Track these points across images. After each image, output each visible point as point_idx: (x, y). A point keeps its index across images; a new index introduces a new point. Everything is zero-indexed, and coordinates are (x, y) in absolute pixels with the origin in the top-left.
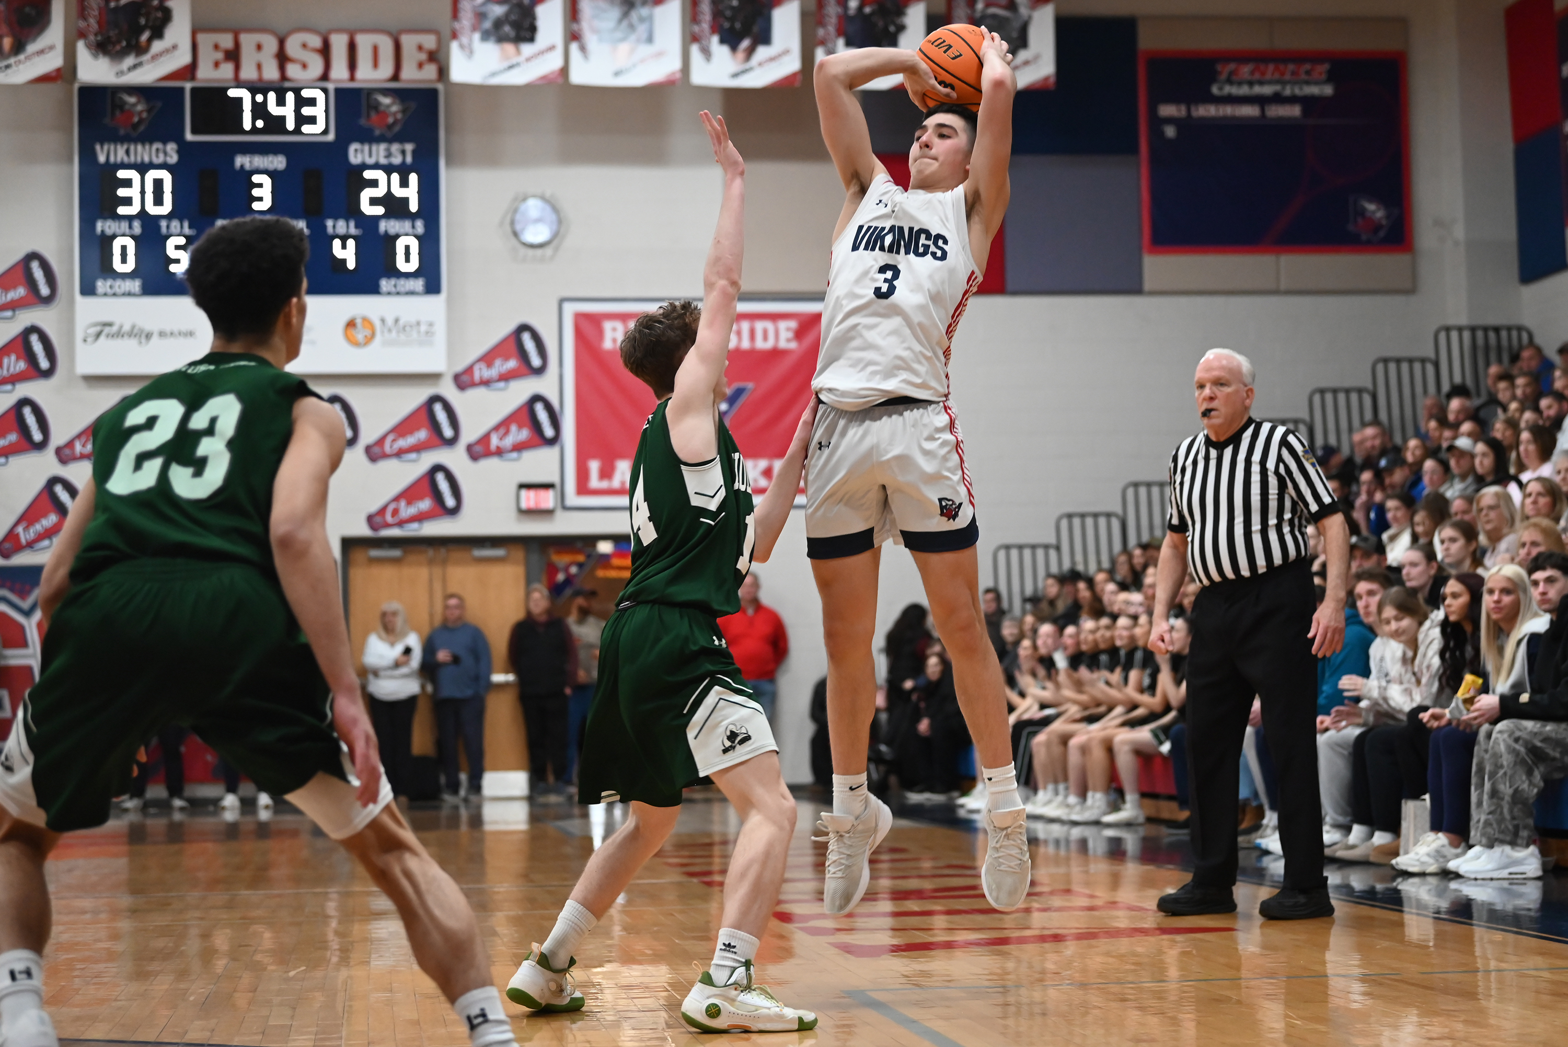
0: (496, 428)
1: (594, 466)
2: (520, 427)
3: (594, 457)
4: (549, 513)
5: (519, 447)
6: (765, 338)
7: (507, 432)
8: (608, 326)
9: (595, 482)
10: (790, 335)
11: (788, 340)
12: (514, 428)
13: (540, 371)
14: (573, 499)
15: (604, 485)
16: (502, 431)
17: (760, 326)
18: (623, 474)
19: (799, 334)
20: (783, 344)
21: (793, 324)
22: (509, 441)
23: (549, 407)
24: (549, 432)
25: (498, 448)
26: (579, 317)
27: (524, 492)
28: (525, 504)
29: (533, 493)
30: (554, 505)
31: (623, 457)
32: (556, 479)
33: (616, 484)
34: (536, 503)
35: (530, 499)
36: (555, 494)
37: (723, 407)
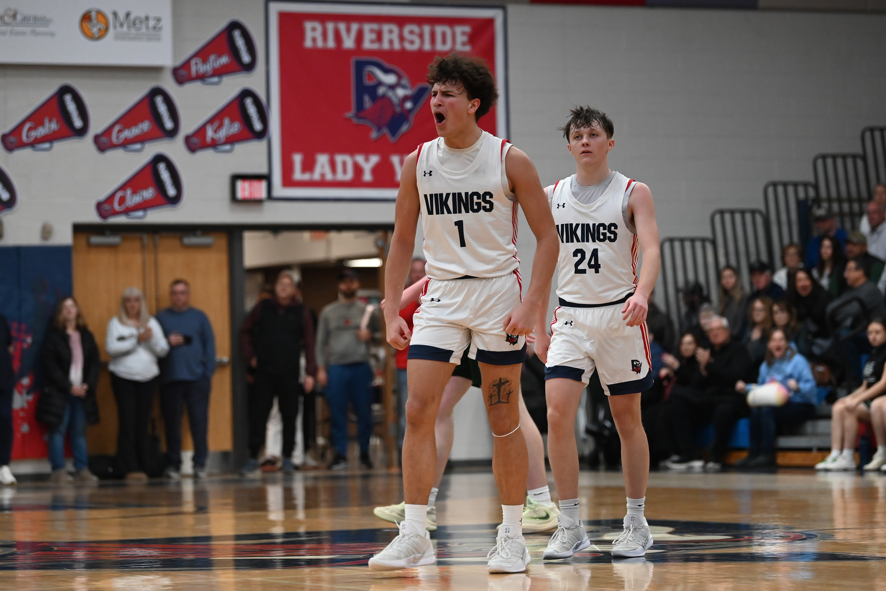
0: (211, 121)
1: (298, 159)
2: (232, 121)
3: (298, 151)
4: (258, 202)
5: (232, 140)
6: (444, 41)
7: (221, 126)
8: (308, 25)
9: (298, 175)
10: (465, 39)
11: (464, 44)
12: (227, 121)
13: (250, 67)
14: (279, 190)
15: (306, 177)
16: (216, 124)
17: (439, 29)
18: (323, 167)
19: (472, 39)
20: (459, 47)
21: (467, 29)
22: (222, 134)
23: (257, 102)
24: (258, 126)
25: (213, 140)
26: (283, 17)
27: (240, 184)
28: (240, 195)
29: (247, 184)
30: (263, 194)
31: (323, 151)
32: (263, 170)
33: (316, 176)
34: (251, 193)
35: (243, 189)
36: (264, 184)
37: (408, 105)
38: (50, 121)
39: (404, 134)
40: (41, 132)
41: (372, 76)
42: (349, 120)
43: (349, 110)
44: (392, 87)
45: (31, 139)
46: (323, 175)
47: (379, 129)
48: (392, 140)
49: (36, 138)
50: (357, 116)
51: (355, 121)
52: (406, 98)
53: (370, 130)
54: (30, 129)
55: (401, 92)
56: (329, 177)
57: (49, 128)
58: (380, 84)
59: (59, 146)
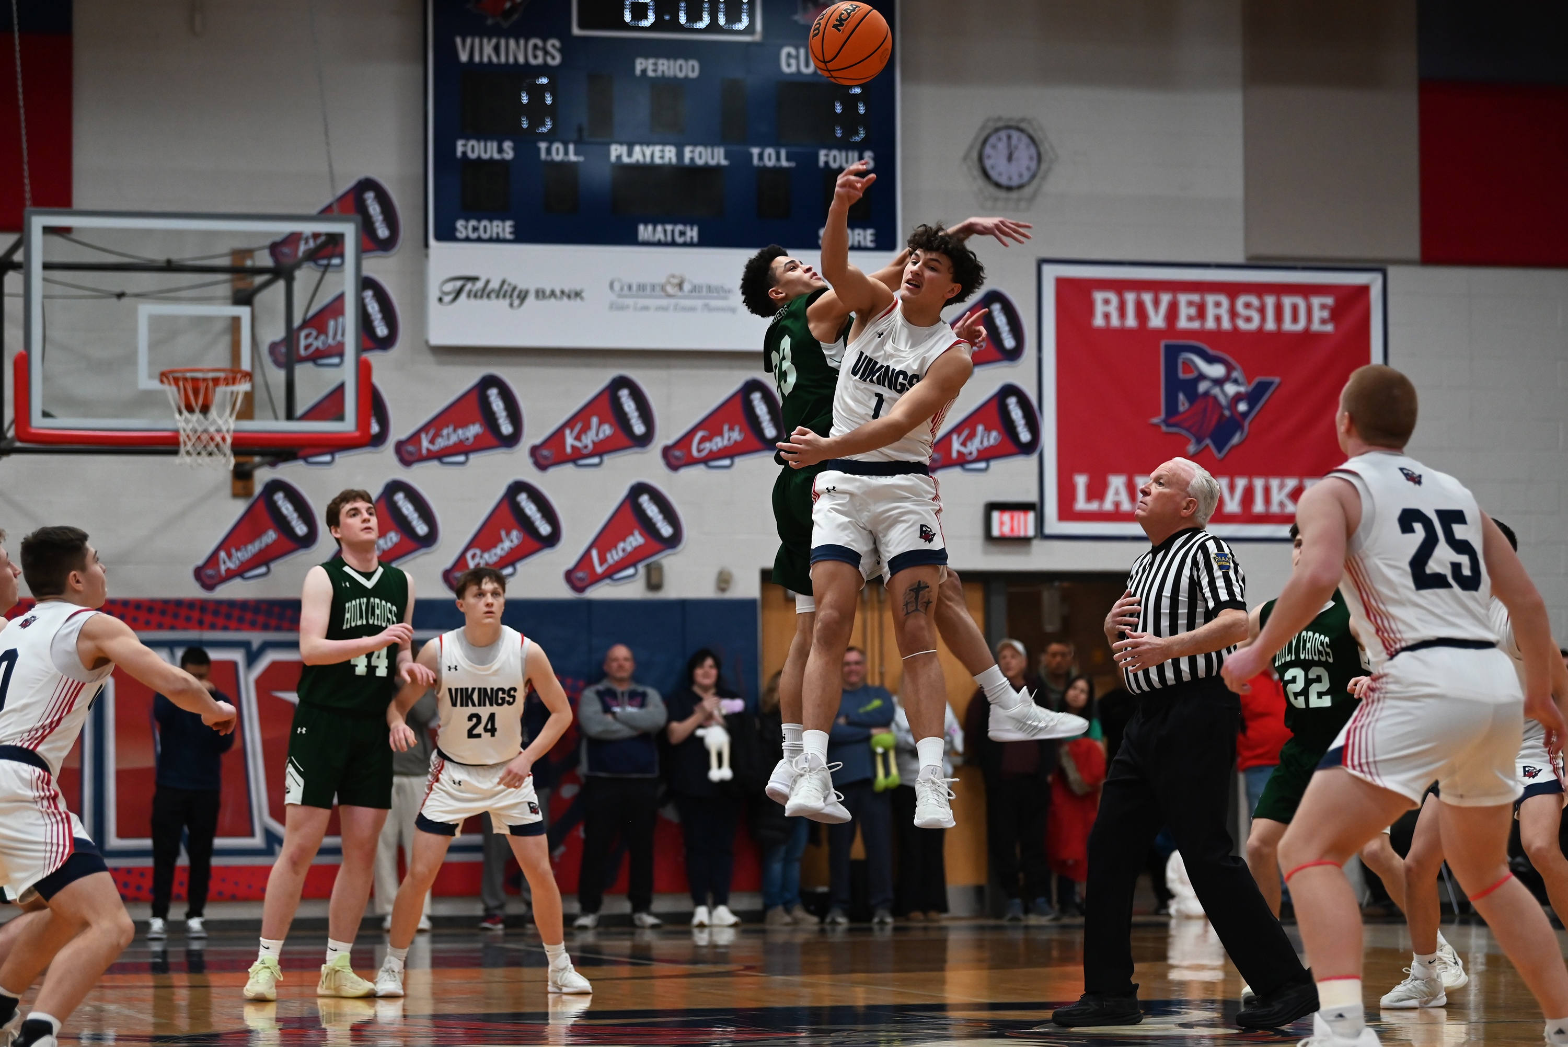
0: (959, 428)
1: (1081, 481)
2: (988, 429)
3: (1081, 471)
4: (1023, 541)
5: (987, 455)
6: (1295, 319)
7: (971, 436)
8: (1099, 296)
9: (1081, 504)
10: (1326, 314)
11: (1323, 322)
12: (980, 428)
13: (1014, 355)
14: (1053, 525)
15: (1094, 506)
16: (965, 433)
17: (1287, 302)
18: (1117, 493)
19: (1336, 314)
20: (1316, 326)
21: (1329, 301)
22: (974, 447)
23: (1024, 402)
24: (1025, 436)
25: (960, 453)
26: (1062, 284)
27: (996, 515)
28: (996, 532)
29: (1006, 517)
30: (1031, 532)
31: (1117, 471)
32: (1033, 497)
33: (1108, 506)
34: (1012, 529)
35: (1002, 523)
36: (1031, 516)
37: (1242, 407)
38: (731, 429)
39: (1233, 447)
40: (718, 443)
41: (1189, 366)
42: (1157, 426)
43: (1158, 414)
44: (1219, 382)
45: (704, 453)
46: (1117, 504)
47: (1199, 441)
48: (1219, 456)
49: (711, 451)
50: (1166, 422)
51: (1164, 428)
52: (1238, 398)
53: (1188, 441)
54: (703, 440)
55: (1231, 389)
56: (1126, 506)
57: (729, 439)
58: (1202, 377)
59: (741, 462)
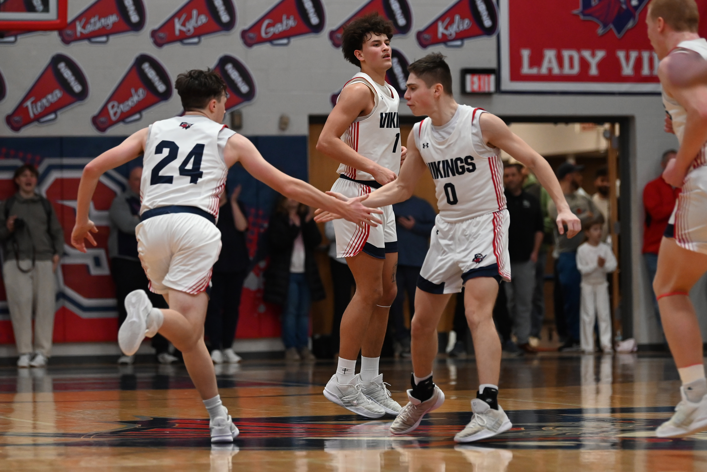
0: (442, 18)
1: (526, 54)
2: (462, 18)
3: (525, 47)
4: (487, 95)
5: (462, 36)
7: (451, 22)
9: (526, 70)
12: (457, 18)
14: (507, 84)
15: (534, 71)
16: (447, 20)
18: (550, 62)
22: (453, 30)
24: (487, 23)
25: (443, 35)
27: (468, 77)
28: (469, 89)
29: (476, 78)
30: (492, 88)
31: (550, 47)
32: (493, 65)
33: (544, 71)
34: (480, 87)
35: (473, 83)
36: (492, 78)
37: (634, 2)
38: (288, 18)
39: (629, 30)
40: (279, 28)
42: (576, 16)
43: (577, 7)
45: (270, 35)
46: (550, 70)
47: (605, 25)
48: (618, 36)
49: (274, 34)
50: (583, 13)
51: (582, 17)
53: (598, 26)
54: (269, 26)
56: (556, 71)
57: (287, 25)
59: (295, 41)
